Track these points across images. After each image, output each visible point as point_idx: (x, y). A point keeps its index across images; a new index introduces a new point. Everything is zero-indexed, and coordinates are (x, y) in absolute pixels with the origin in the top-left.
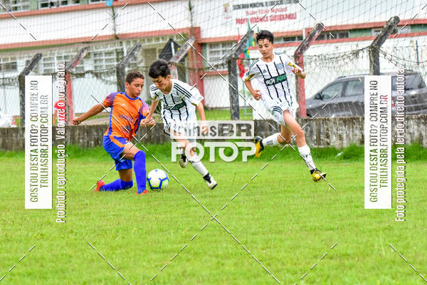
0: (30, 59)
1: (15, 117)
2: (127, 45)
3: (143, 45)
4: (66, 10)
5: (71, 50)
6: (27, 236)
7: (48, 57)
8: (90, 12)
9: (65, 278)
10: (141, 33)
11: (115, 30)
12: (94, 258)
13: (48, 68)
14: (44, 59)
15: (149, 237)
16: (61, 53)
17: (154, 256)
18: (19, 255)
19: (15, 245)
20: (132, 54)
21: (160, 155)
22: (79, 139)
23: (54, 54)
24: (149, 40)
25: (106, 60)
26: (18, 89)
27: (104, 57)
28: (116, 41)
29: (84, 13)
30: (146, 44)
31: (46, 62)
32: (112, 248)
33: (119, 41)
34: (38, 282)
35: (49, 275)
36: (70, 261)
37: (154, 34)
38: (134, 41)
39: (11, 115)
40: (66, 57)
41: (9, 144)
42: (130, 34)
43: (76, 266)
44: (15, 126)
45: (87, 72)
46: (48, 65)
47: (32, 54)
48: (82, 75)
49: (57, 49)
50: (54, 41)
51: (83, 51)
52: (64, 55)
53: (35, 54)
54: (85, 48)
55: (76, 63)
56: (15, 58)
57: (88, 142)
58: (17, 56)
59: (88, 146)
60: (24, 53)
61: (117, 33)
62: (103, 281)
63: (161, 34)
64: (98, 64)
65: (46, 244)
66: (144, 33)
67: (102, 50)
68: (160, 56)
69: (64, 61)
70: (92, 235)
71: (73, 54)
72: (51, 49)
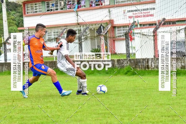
2: (82, 27)
3: (89, 27)
4: (57, 12)
5: (59, 29)
7: (50, 32)
8: (68, 13)
11: (78, 21)
13: (50, 37)
15: (92, 108)
17: (94, 116)
18: (37, 115)
19: (36, 111)
20: (85, 31)
21: (97, 73)
23: (52, 31)
24: (92, 25)
29: (65, 14)
30: (91, 27)
31: (49, 34)
33: (79, 25)
36: (59, 118)
37: (94, 23)
38: (86, 26)
40: (57, 32)
42: (84, 22)
43: (61, 119)
46: (50, 35)
49: (54, 29)
50: (52, 25)
51: (64, 30)
52: (56, 31)
54: (65, 29)
55: (61, 35)
61: (79, 22)
63: (97, 22)
65: (49, 110)
66: (90, 22)
68: (97, 32)
69: (56, 34)
70: (68, 107)
71: (60, 31)
72: (51, 29)
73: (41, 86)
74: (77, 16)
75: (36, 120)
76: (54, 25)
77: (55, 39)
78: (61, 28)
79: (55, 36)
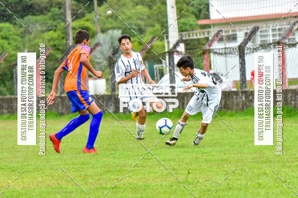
0: (249, 31)
1: (235, 82)
5: (285, 23)
7: (264, 29)
13: (264, 39)
14: (261, 31)
22: (291, 100)
23: (269, 27)
26: (238, 57)
31: (262, 34)
39: (232, 80)
40: (279, 30)
41: (230, 105)
44: (235, 90)
46: (265, 36)
47: (250, 27)
48: (294, 45)
49: (272, 22)
50: (269, 15)
51: (294, 24)
52: (278, 27)
53: (253, 27)
55: (288, 35)
56: (235, 31)
58: (237, 29)
60: (243, 26)
65: (263, 192)
69: (277, 32)
71: (286, 27)
72: (266, 22)
76: (272, 15)
77: (274, 43)
78: (288, 21)
79: (275, 38)
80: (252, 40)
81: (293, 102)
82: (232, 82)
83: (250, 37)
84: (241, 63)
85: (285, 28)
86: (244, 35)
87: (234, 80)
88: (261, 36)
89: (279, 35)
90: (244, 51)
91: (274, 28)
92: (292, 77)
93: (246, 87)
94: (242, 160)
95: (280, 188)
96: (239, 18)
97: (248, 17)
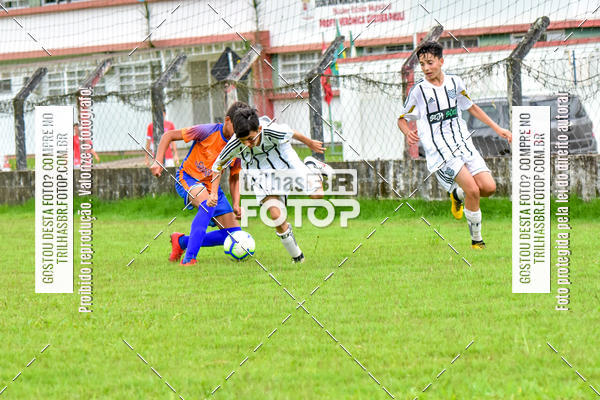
0: (30, 76)
1: (8, 157)
2: (165, 56)
3: (189, 56)
5: (88, 63)
6: (26, 323)
7: (55, 72)
8: (115, 10)
9: (78, 383)
10: (186, 39)
11: (149, 35)
12: (121, 355)
13: (55, 88)
14: (50, 76)
15: (196, 326)
16: (74, 68)
17: (204, 353)
18: (13, 351)
19: (9, 337)
20: (173, 69)
22: (98, 187)
23: (63, 69)
24: (198, 49)
25: (137, 77)
26: (13, 118)
27: (133, 73)
28: (151, 51)
29: (106, 12)
30: (193, 55)
31: (52, 80)
32: (145, 342)
33: (156, 50)
34: (40, 389)
35: (57, 379)
36: (85, 360)
37: (203, 41)
38: (176, 51)
40: (80, 73)
42: (170, 40)
43: (94, 366)
44: (8, 170)
45: (110, 94)
46: (55, 83)
47: (33, 69)
48: (103, 98)
49: (68, 61)
50: (63, 50)
51: (104, 65)
52: (77, 69)
53: (37, 68)
54: (108, 61)
55: (94, 81)
56: (8, 75)
57: (111, 192)
58: (12, 71)
59: (111, 198)
60: (22, 68)
61: (152, 39)
62: (133, 387)
63: (215, 40)
64: (126, 82)
65: (52, 335)
66: (191, 39)
67: (131, 62)
68: (213, 72)
69: (77, 78)
70: (116, 323)
71: (90, 68)
72: (59, 61)
73: (26, 255)
74: (148, 17)
75: (9, 367)
76: (68, 49)
77: (72, 95)
78: (94, 59)
79: (73, 87)
80: (35, 90)
81: (101, 190)
82: (3, 159)
83: (32, 84)
84: (17, 127)
85: (89, 71)
86: (22, 82)
87: (6, 154)
88: (50, 83)
89: (80, 81)
90: (22, 107)
91: (71, 70)
92: (100, 150)
93: (26, 166)
94: (20, 284)
95: (81, 329)
96: (14, 54)
97: (29, 52)
